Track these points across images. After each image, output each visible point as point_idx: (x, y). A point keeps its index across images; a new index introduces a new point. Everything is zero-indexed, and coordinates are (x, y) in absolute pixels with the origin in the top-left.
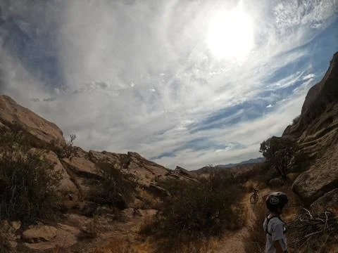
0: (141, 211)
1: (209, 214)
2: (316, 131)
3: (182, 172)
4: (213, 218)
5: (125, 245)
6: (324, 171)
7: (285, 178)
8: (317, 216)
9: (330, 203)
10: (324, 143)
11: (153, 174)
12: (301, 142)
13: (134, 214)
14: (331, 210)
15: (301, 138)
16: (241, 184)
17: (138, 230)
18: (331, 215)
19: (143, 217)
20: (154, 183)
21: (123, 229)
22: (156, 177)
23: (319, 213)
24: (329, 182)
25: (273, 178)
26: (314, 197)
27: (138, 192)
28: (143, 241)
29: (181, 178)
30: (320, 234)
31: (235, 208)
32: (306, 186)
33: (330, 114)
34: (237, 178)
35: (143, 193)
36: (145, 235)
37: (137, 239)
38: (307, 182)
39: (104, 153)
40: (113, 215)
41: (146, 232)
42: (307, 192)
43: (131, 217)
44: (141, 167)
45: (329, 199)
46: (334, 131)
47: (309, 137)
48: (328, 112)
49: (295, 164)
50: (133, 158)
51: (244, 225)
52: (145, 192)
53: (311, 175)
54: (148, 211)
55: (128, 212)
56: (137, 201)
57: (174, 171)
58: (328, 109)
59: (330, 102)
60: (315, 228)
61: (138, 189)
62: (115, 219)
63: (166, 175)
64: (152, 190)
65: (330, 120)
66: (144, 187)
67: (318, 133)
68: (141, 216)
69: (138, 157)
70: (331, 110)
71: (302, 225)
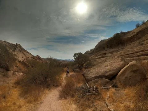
0: (16, 73)
1: (46, 78)
2: (98, 56)
3: (38, 57)
4: (47, 80)
5: (7, 89)
6: (97, 71)
7: (81, 69)
8: (91, 87)
9: (97, 83)
10: (100, 61)
11: (26, 56)
12: (91, 58)
13: (13, 74)
14: (97, 86)
15: (91, 57)
16: (62, 68)
17: (14, 82)
18: (97, 88)
19: (17, 76)
20: (25, 60)
21: (7, 81)
22: (26, 58)
23: (92, 86)
24: (98, 75)
25: (76, 69)
26: (91, 80)
27: (16, 64)
28: (16, 87)
29: (38, 60)
30: (91, 95)
31: (57, 77)
32: (88, 74)
33: (106, 52)
34: (61, 65)
35: (19, 65)
36: (17, 85)
37: (13, 86)
38: (89, 73)
39: (5, 42)
40: (3, 74)
41: (17, 83)
42: (88, 77)
43: (11, 75)
44: (21, 52)
45: (97, 82)
46: (105, 58)
47: (94, 57)
48: (105, 51)
49: (86, 66)
50: (18, 47)
51: (60, 85)
52: (20, 64)
53: (91, 71)
54: (20, 73)
55: (10, 73)
56: (15, 68)
57: (35, 57)
58: (105, 50)
59: (108, 48)
60: (89, 92)
61: (17, 62)
62: (4, 75)
63: (31, 58)
64: (23, 63)
65: (105, 54)
66: (20, 61)
67: (99, 57)
68: (16, 75)
69: (20, 47)
70: (106, 51)
71: (84, 89)
